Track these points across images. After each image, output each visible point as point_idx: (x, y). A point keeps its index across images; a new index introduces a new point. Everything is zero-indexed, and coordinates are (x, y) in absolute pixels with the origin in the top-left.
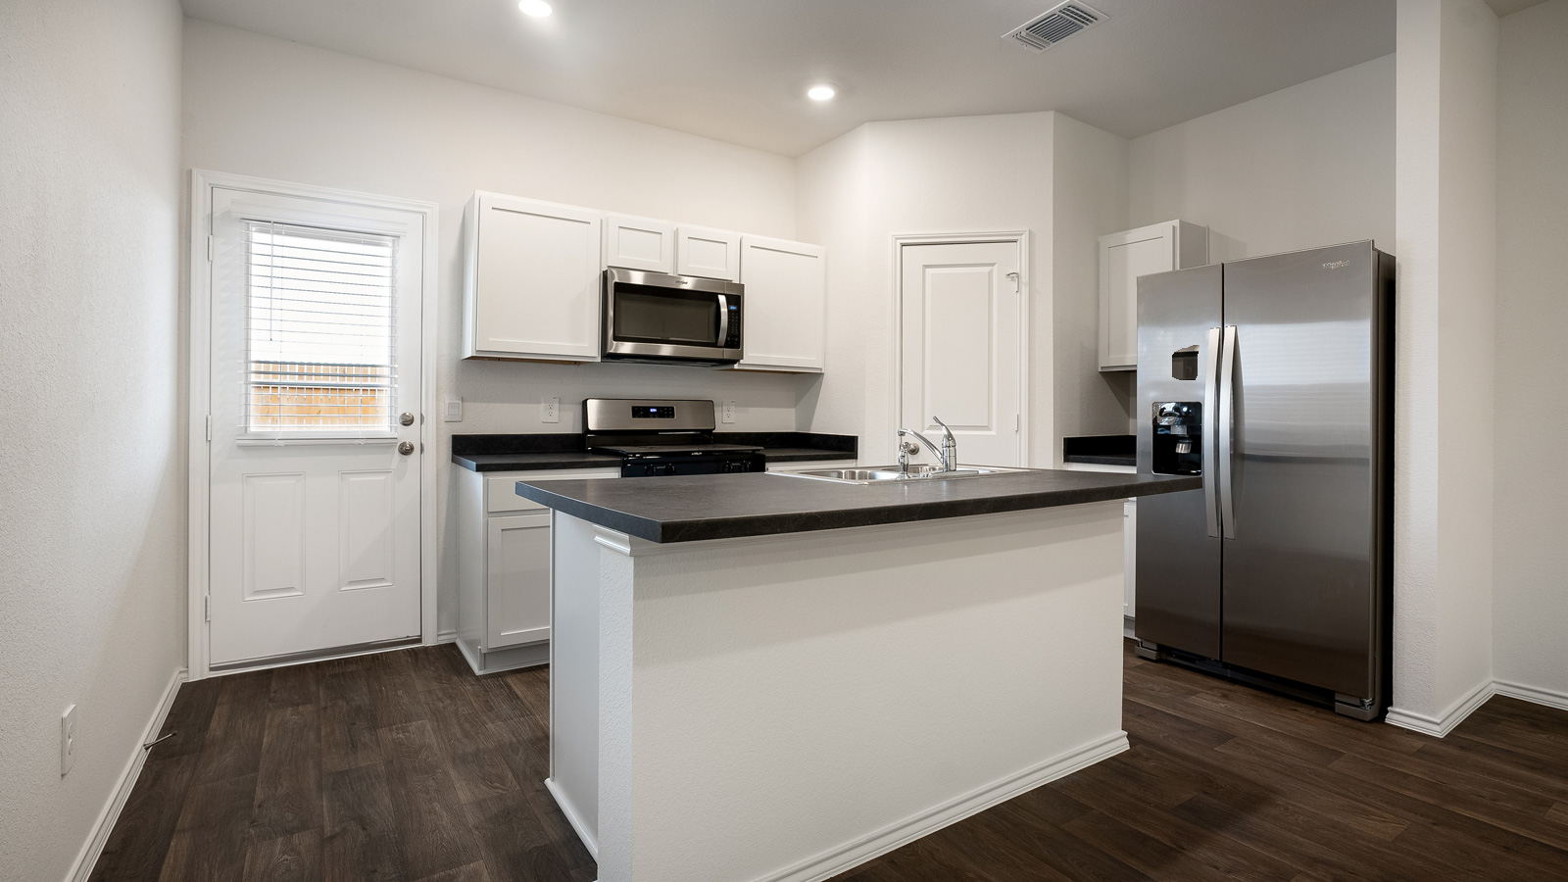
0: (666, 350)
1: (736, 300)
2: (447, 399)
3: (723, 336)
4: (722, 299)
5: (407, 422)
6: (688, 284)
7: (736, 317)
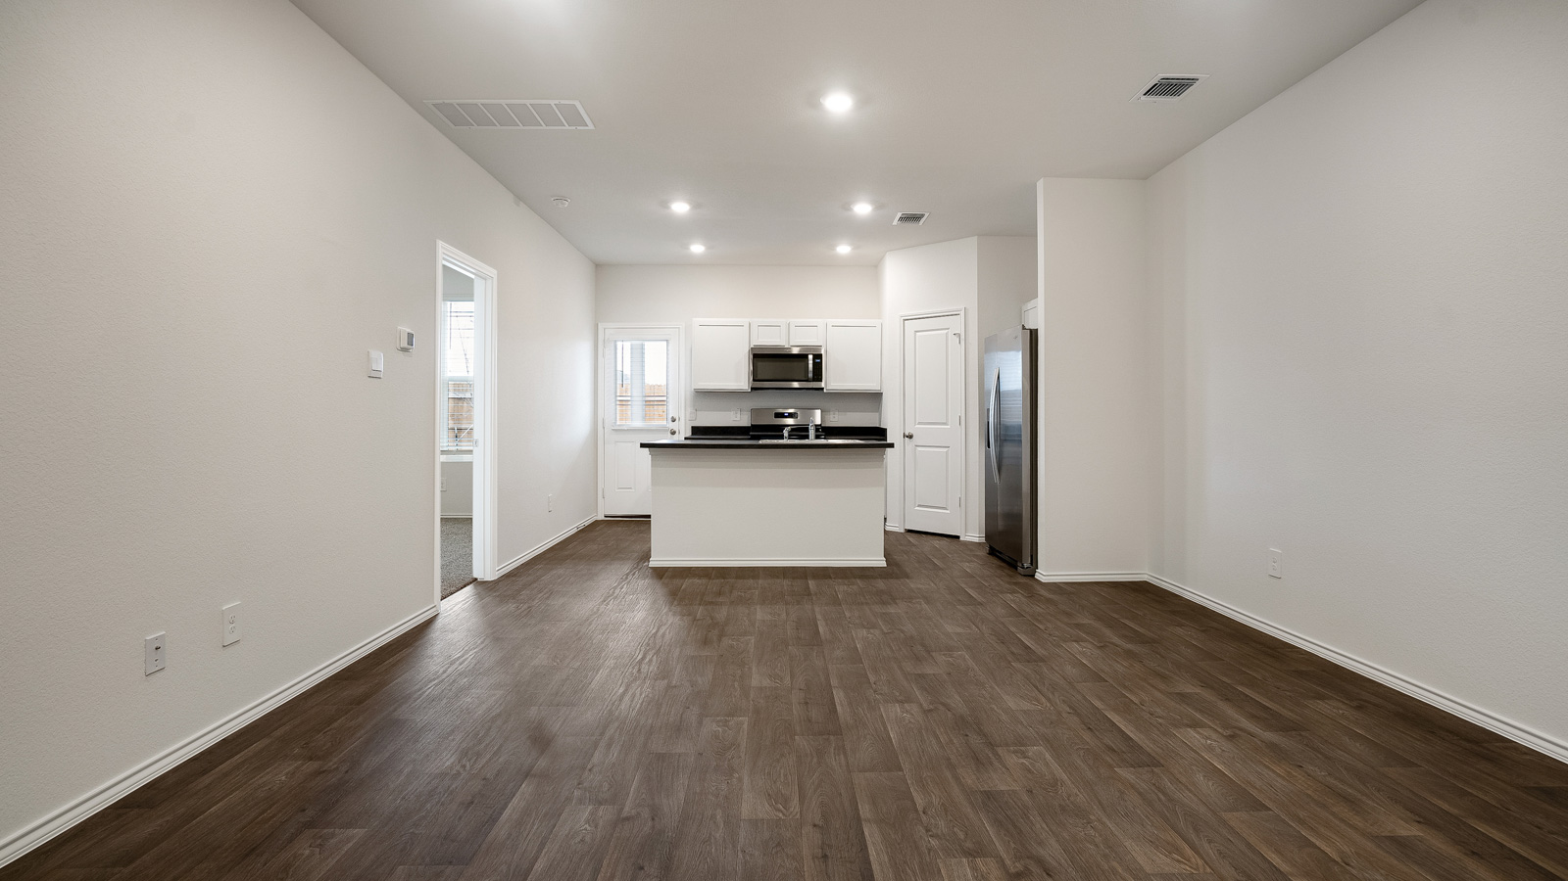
0: (796, 385)
1: (818, 357)
2: (689, 410)
3: (811, 375)
4: (811, 357)
5: (674, 420)
6: (795, 351)
7: (818, 367)
